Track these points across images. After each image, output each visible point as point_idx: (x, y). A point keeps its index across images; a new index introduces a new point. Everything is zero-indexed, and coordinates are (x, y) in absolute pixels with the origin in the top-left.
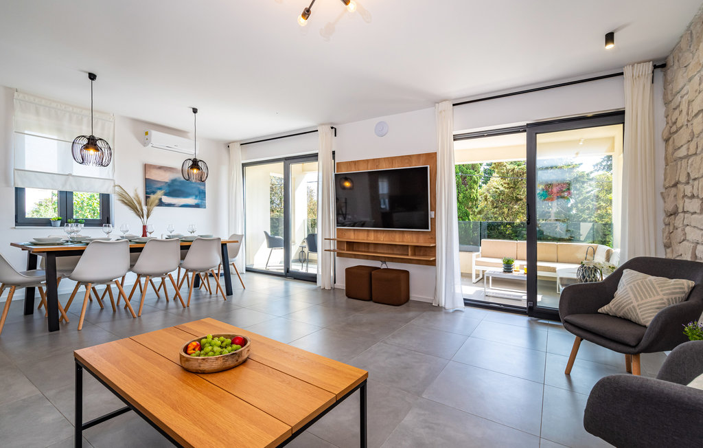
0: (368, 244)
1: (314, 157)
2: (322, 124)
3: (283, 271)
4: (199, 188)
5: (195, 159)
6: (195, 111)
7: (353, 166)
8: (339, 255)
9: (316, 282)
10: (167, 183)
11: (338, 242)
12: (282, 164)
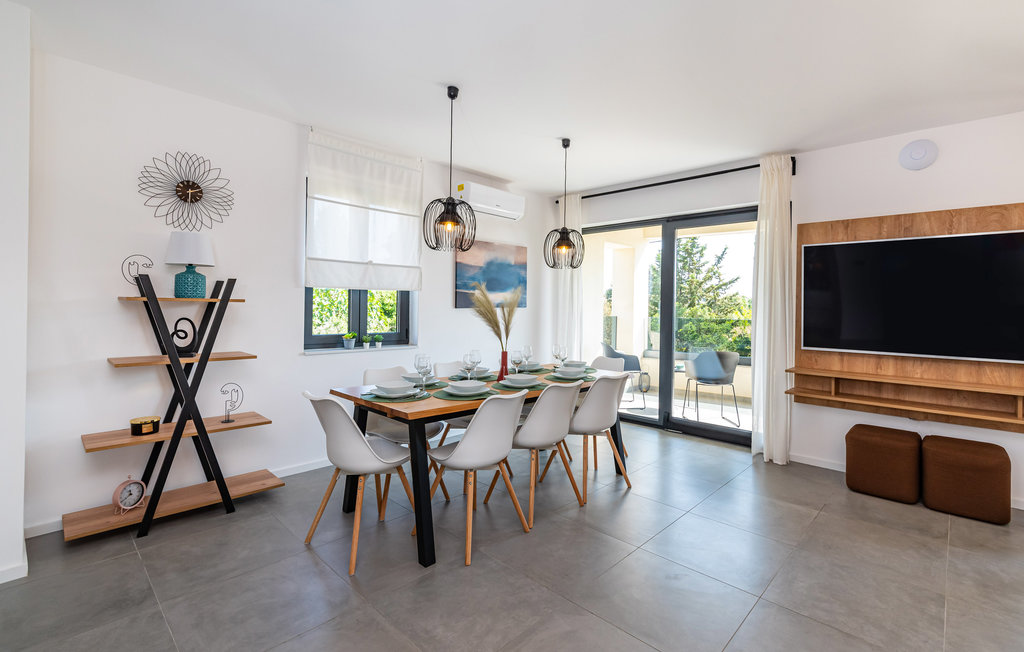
0: (879, 386)
1: (750, 213)
2: (769, 154)
3: (657, 417)
4: (519, 274)
5: (564, 229)
6: (566, 143)
7: (841, 229)
8: (798, 399)
9: (749, 446)
10: (481, 268)
11: (797, 375)
12: (658, 229)
